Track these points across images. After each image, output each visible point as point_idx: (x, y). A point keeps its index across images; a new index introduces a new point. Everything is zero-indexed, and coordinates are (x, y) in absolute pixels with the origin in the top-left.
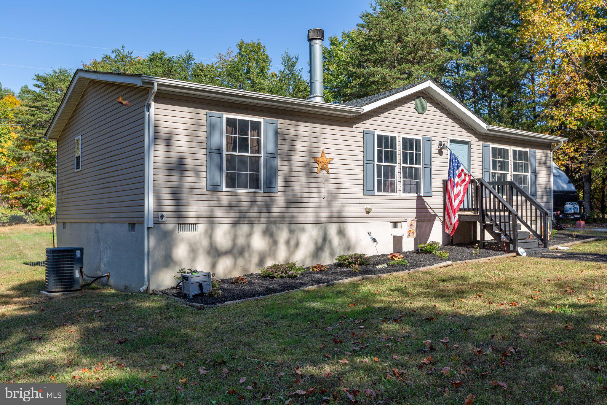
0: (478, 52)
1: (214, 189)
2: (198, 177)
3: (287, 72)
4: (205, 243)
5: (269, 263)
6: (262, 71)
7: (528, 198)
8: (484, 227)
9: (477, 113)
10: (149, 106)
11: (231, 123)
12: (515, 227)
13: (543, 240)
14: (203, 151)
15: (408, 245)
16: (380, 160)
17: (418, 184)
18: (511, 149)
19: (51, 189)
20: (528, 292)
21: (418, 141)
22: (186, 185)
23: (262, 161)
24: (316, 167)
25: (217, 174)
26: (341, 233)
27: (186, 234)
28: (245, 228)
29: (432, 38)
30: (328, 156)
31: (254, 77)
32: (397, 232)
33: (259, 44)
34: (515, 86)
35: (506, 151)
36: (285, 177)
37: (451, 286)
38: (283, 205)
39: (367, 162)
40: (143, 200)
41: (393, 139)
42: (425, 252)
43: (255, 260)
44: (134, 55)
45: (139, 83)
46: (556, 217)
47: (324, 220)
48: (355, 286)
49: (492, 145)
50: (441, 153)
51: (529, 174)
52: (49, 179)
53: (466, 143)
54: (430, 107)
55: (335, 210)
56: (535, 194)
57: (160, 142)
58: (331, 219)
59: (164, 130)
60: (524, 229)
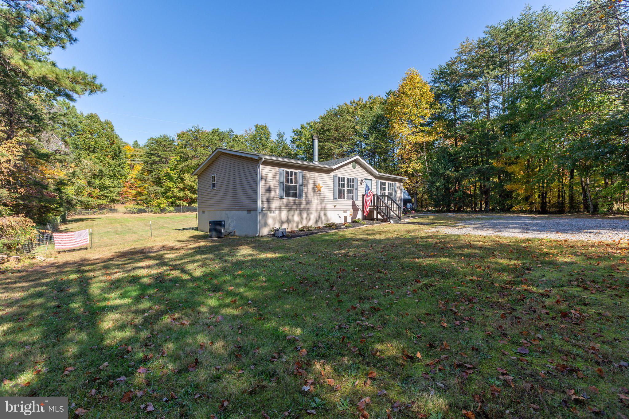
0: (372, 138)
1: (281, 197)
2: (276, 193)
3: (279, 140)
4: (278, 218)
5: (300, 226)
6: (267, 139)
7: (394, 202)
8: (378, 213)
9: (370, 164)
10: (259, 166)
11: (287, 172)
12: (390, 213)
13: (400, 218)
14: (278, 183)
15: (349, 220)
16: (339, 186)
17: (353, 196)
18: (387, 182)
19: (161, 195)
20: (396, 233)
21: (353, 179)
22: (272, 196)
23: (298, 187)
24: (316, 189)
25: (282, 192)
26: (325, 215)
27: (271, 215)
28: (292, 213)
29: (351, 130)
30: (321, 185)
31: (263, 142)
32: (345, 215)
33: (266, 126)
34: (386, 152)
35: (385, 183)
36: (306, 193)
37: (370, 232)
38: (305, 204)
39: (335, 187)
40: (257, 201)
41: (344, 178)
42: (356, 222)
43: (295, 225)
44: (204, 130)
45: (256, 158)
46: (404, 209)
47: (319, 210)
48: (336, 233)
49: (380, 181)
50: (361, 184)
51: (393, 192)
52: (159, 191)
53: (371, 180)
54: (357, 166)
55: (323, 206)
56: (396, 200)
57: (263, 180)
58: (321, 209)
59: (264, 176)
60: (392, 213)
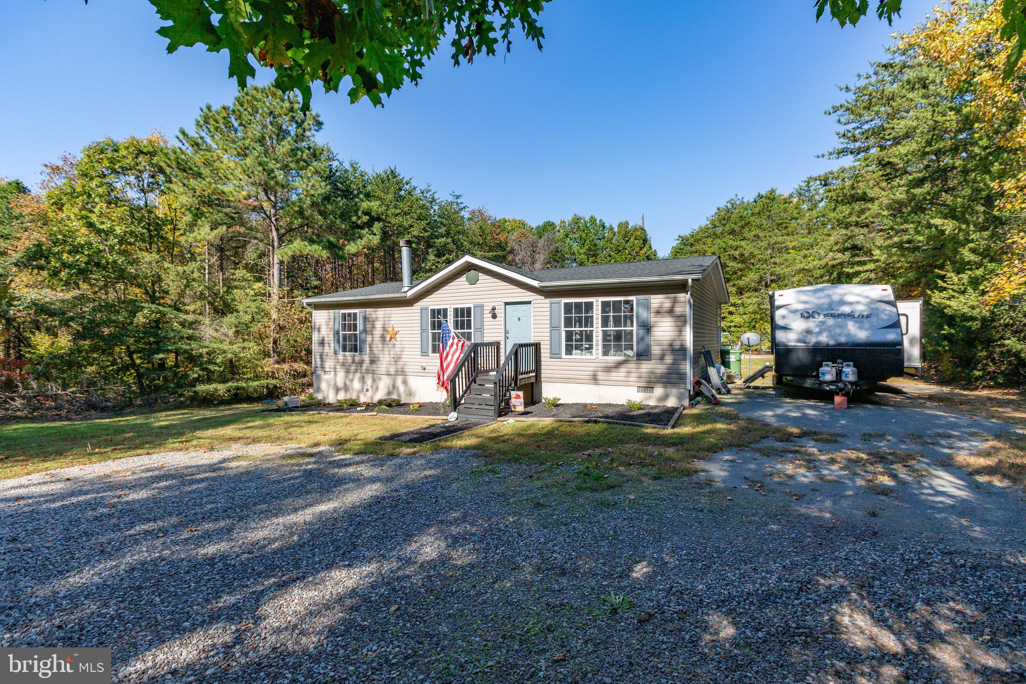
1: (335, 353)
2: (330, 347)
11: (344, 315)
14: (332, 333)
16: (433, 328)
18: (597, 302)
21: (468, 309)
22: (326, 351)
23: (358, 336)
24: (388, 337)
25: (337, 345)
26: (405, 382)
27: (325, 377)
28: (351, 375)
30: (396, 329)
35: (590, 304)
36: (370, 344)
38: (368, 362)
39: (423, 330)
41: (446, 310)
43: (355, 394)
47: (393, 373)
49: (565, 301)
50: (494, 317)
51: (633, 329)
53: (528, 302)
54: (482, 276)
55: (399, 367)
57: (316, 330)
58: (397, 373)
59: (317, 325)
